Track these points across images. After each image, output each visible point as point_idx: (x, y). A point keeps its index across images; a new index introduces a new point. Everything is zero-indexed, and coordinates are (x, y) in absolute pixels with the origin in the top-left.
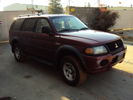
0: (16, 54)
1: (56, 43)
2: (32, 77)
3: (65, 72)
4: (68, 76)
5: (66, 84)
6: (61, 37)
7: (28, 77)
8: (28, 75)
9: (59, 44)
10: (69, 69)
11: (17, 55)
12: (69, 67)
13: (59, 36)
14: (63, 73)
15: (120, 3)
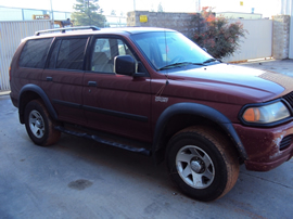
0: (32, 126)
1: (158, 99)
2: (90, 184)
3: (180, 169)
4: (190, 177)
5: (185, 198)
6: (171, 82)
7: (80, 185)
8: (78, 178)
9: (165, 100)
10: (193, 159)
11: (35, 129)
12: (192, 156)
13: (164, 81)
14: (176, 170)
15: (242, 4)
